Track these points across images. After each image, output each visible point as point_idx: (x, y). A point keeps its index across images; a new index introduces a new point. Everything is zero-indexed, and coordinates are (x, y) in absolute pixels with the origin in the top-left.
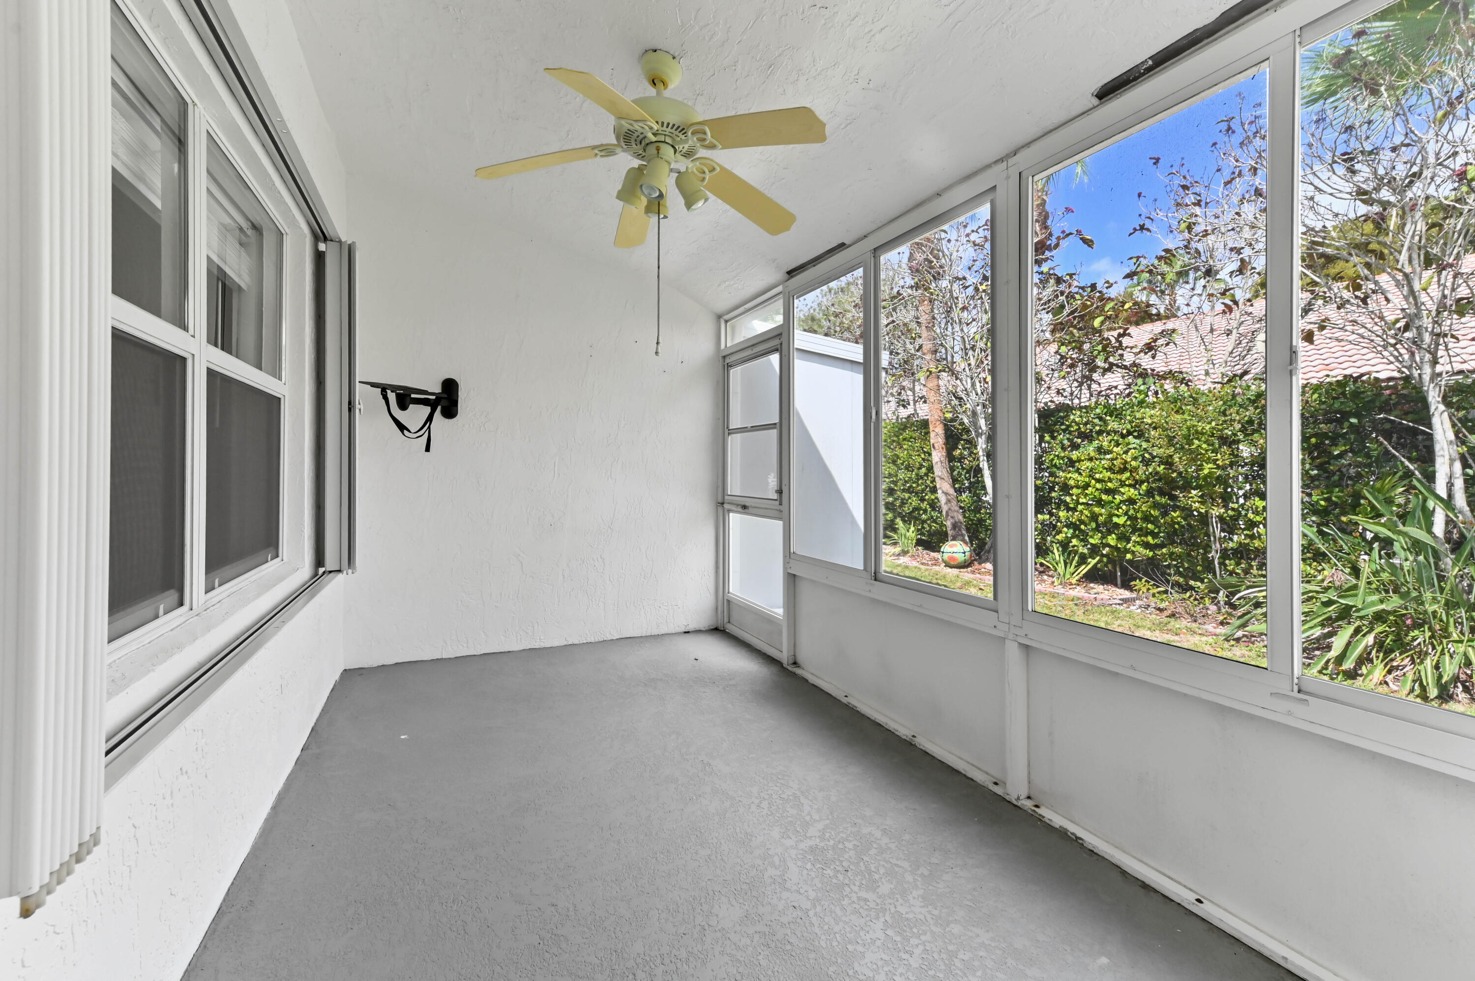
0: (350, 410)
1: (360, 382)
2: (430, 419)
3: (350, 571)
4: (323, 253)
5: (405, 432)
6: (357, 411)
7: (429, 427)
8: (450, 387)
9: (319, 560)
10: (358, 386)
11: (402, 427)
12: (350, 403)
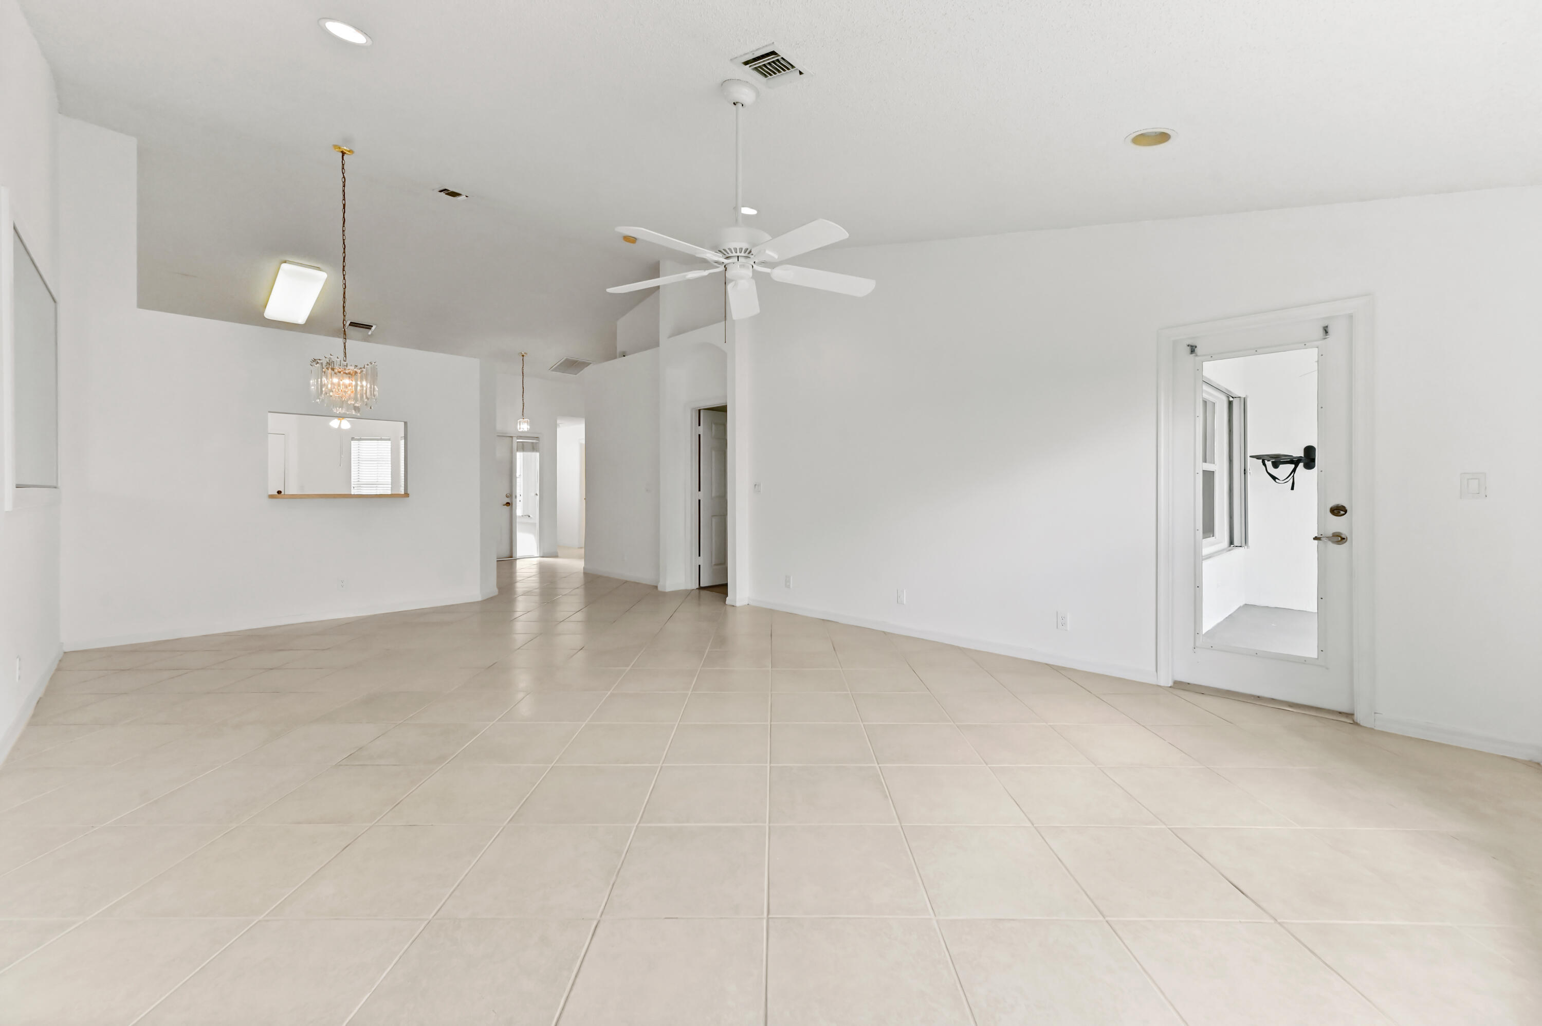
0: (1245, 473)
1: (1250, 457)
2: (1294, 470)
3: (1246, 547)
4: (1232, 401)
5: (1277, 480)
6: (1249, 474)
7: (1293, 476)
8: (1310, 451)
9: (1231, 542)
10: (1249, 459)
11: (1274, 478)
12: (1245, 470)
